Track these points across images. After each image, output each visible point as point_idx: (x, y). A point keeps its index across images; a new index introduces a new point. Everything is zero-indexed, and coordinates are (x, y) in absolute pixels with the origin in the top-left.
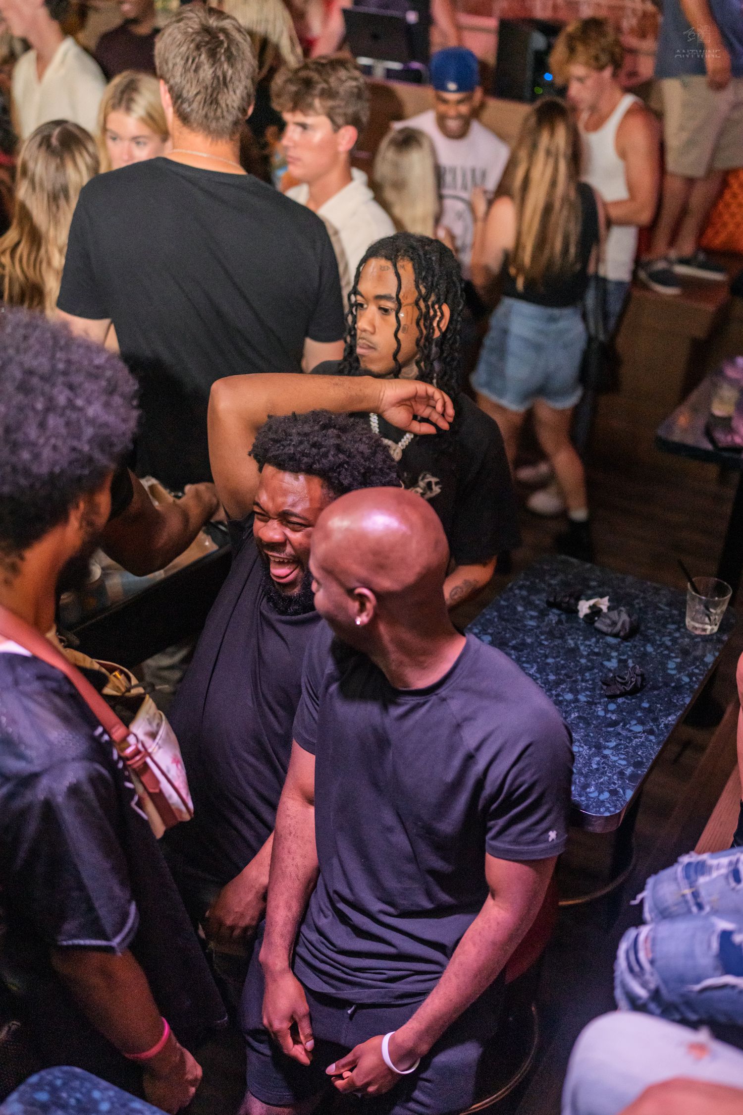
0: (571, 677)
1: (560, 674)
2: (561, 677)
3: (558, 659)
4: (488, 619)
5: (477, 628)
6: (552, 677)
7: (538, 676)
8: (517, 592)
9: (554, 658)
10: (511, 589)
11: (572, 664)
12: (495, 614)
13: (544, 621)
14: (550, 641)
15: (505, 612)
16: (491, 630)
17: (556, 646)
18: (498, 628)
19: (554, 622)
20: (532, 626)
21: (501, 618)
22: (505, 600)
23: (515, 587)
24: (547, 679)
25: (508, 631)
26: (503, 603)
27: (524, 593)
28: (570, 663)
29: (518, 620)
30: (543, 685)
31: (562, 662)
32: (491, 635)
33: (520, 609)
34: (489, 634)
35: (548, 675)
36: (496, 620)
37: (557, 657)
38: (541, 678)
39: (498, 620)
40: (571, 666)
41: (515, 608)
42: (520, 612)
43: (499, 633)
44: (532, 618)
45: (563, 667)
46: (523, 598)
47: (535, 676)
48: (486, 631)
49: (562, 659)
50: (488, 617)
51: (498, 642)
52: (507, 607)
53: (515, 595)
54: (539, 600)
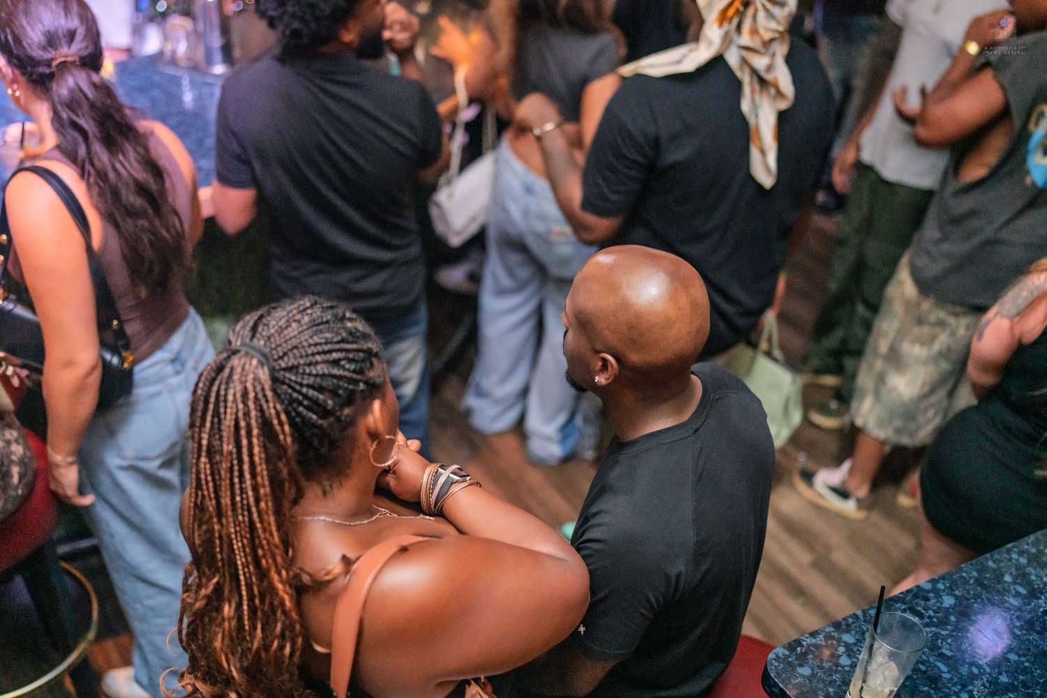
0: (1028, 688)
1: (1016, 679)
2: (1016, 683)
3: (1023, 659)
4: (964, 577)
5: (944, 584)
6: (1004, 679)
7: (988, 670)
8: (1015, 556)
9: (1019, 655)
10: (1009, 551)
11: (1038, 672)
12: (975, 574)
13: (1029, 604)
14: (1024, 632)
15: (988, 576)
16: (959, 591)
17: (1029, 639)
18: (969, 593)
19: (1041, 610)
20: (1012, 605)
21: (978, 582)
22: (994, 561)
23: (1015, 550)
24: (997, 679)
25: (979, 600)
26: (991, 564)
27: (1023, 561)
28: (1036, 669)
29: (998, 591)
30: (987, 685)
31: (1027, 664)
32: (956, 597)
33: (1008, 578)
34: (955, 596)
35: (1000, 674)
36: (971, 582)
37: (1025, 656)
38: (990, 674)
39: (974, 582)
40: (1035, 674)
41: (1003, 575)
42: (1006, 582)
43: (967, 599)
44: (1018, 594)
45: (1025, 671)
46: (1019, 567)
47: (984, 669)
48: (953, 590)
49: (1027, 661)
50: (964, 574)
51: (961, 609)
52: (994, 570)
53: (1010, 560)
54: (1036, 576)
